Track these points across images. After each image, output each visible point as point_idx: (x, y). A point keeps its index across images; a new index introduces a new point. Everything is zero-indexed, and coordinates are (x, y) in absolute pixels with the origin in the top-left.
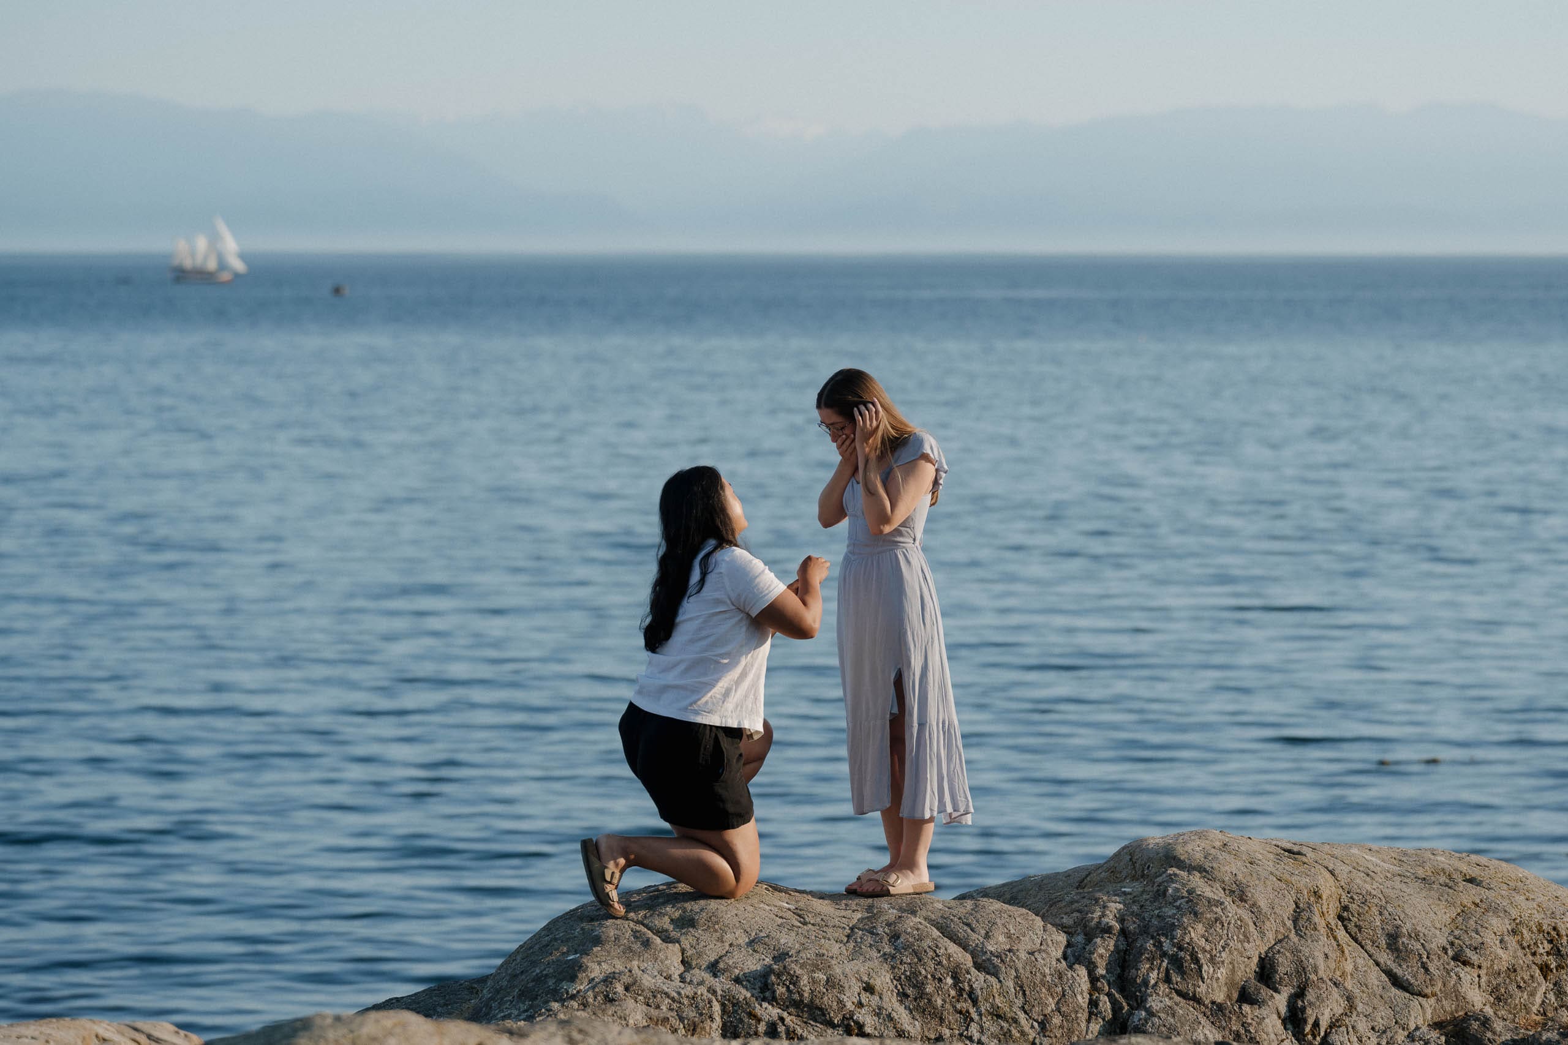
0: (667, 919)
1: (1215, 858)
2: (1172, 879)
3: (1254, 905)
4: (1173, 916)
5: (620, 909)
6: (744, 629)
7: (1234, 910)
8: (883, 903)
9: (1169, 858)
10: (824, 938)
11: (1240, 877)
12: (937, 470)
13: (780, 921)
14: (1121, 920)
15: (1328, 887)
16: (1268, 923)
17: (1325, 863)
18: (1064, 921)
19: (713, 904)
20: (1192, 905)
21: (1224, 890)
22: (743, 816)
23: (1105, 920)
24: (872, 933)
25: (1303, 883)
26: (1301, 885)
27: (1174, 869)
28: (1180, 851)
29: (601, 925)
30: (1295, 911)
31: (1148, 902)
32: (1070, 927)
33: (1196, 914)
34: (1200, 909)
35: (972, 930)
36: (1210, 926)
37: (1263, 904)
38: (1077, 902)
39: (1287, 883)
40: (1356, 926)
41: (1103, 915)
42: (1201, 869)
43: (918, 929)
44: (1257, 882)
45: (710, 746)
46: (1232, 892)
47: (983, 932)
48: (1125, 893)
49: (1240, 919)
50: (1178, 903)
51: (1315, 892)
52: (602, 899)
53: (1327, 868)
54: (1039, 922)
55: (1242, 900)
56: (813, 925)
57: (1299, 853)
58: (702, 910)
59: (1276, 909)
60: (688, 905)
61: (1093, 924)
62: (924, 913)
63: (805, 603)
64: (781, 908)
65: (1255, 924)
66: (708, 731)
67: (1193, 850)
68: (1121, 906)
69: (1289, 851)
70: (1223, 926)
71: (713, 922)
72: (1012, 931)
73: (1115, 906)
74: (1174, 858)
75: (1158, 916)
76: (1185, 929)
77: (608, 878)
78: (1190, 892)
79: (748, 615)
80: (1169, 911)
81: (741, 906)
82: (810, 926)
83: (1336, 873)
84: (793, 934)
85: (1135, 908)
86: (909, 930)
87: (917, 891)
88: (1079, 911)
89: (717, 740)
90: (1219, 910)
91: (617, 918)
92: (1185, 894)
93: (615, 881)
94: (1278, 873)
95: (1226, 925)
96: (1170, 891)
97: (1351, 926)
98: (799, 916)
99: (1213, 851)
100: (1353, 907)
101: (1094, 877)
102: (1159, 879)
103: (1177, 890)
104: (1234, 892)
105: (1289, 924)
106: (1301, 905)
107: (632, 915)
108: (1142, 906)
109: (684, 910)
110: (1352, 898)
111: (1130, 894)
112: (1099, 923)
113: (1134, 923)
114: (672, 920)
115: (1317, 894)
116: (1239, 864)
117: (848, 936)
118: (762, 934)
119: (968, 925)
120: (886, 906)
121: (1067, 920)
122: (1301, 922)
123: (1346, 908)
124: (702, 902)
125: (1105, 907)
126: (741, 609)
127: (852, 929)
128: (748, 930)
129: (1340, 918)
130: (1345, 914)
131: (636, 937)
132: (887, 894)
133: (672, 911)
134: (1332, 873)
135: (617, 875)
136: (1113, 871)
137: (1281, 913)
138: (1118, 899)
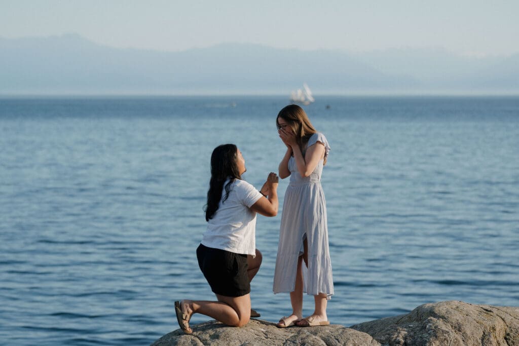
0: (208, 335)
1: (451, 313)
2: (429, 322)
3: (464, 333)
4: (426, 338)
5: (189, 330)
6: (245, 214)
7: (453, 335)
8: (305, 330)
9: (432, 313)
10: (273, 344)
11: (460, 321)
12: (326, 148)
13: (256, 336)
14: (405, 338)
15: (499, 325)
16: (469, 341)
17: (501, 315)
18: (382, 338)
19: (229, 329)
20: (435, 333)
21: (452, 326)
22: (246, 290)
23: (398, 338)
24: (294, 342)
25: (488, 324)
26: (487, 325)
27: (431, 317)
28: (436, 311)
29: (180, 337)
30: (483, 336)
31: (418, 331)
32: (384, 341)
33: (436, 337)
34: (438, 335)
35: (339, 342)
36: (442, 342)
37: (468, 332)
38: (389, 330)
39: (481, 324)
40: (512, 342)
41: (398, 336)
42: (443, 317)
43: (313, 341)
44: (467, 323)
45: (232, 262)
46: (455, 327)
47: (343, 343)
48: (410, 327)
49: (456, 339)
50: (429, 332)
51: (493, 328)
52: (182, 327)
53: (501, 317)
54: (370, 338)
55: (459, 331)
56: (271, 339)
57: (490, 311)
58: (223, 331)
59: (474, 335)
60: (218, 330)
61: (393, 340)
62: (320, 334)
63: (271, 202)
64: (259, 331)
65: (463, 341)
66: (231, 256)
67: (442, 310)
68: (406, 333)
69: (486, 310)
70: (448, 342)
71: (227, 336)
72: (356, 343)
73: (404, 333)
74: (433, 312)
75: (421, 337)
76: (431, 343)
77: (184, 318)
78: (435, 327)
79: (247, 207)
80: (426, 335)
81: (240, 330)
82: (269, 339)
83: (505, 319)
84: (260, 342)
85: (412, 334)
86: (310, 341)
87: (322, 324)
88: (389, 334)
89: (235, 258)
90: (447, 335)
91: (188, 334)
92: (433, 328)
93: (188, 319)
94: (477, 319)
95: (449, 341)
96: (428, 326)
97: (510, 342)
98: (266, 335)
99: (451, 310)
100: (512, 334)
101: (403, 320)
102: (425, 321)
103: (430, 326)
104: (456, 327)
105: (480, 341)
106: (486, 333)
107: (195, 333)
108: (415, 333)
109: (216, 332)
110: (511, 330)
111: (412, 327)
112: (396, 339)
113: (410, 340)
114: (210, 336)
115: (494, 329)
116: (460, 315)
117: (284, 344)
118: (247, 342)
119: (337, 340)
120: (306, 331)
121: (383, 338)
122: (485, 341)
123: (508, 334)
124: (225, 328)
125: (399, 333)
126: (245, 205)
127: (286, 341)
128: (241, 340)
129: (505, 338)
130: (508, 337)
131: (192, 343)
132: (308, 326)
133: (211, 332)
134: (503, 320)
135: (188, 316)
136: (410, 317)
137: (476, 336)
138: (406, 329)
